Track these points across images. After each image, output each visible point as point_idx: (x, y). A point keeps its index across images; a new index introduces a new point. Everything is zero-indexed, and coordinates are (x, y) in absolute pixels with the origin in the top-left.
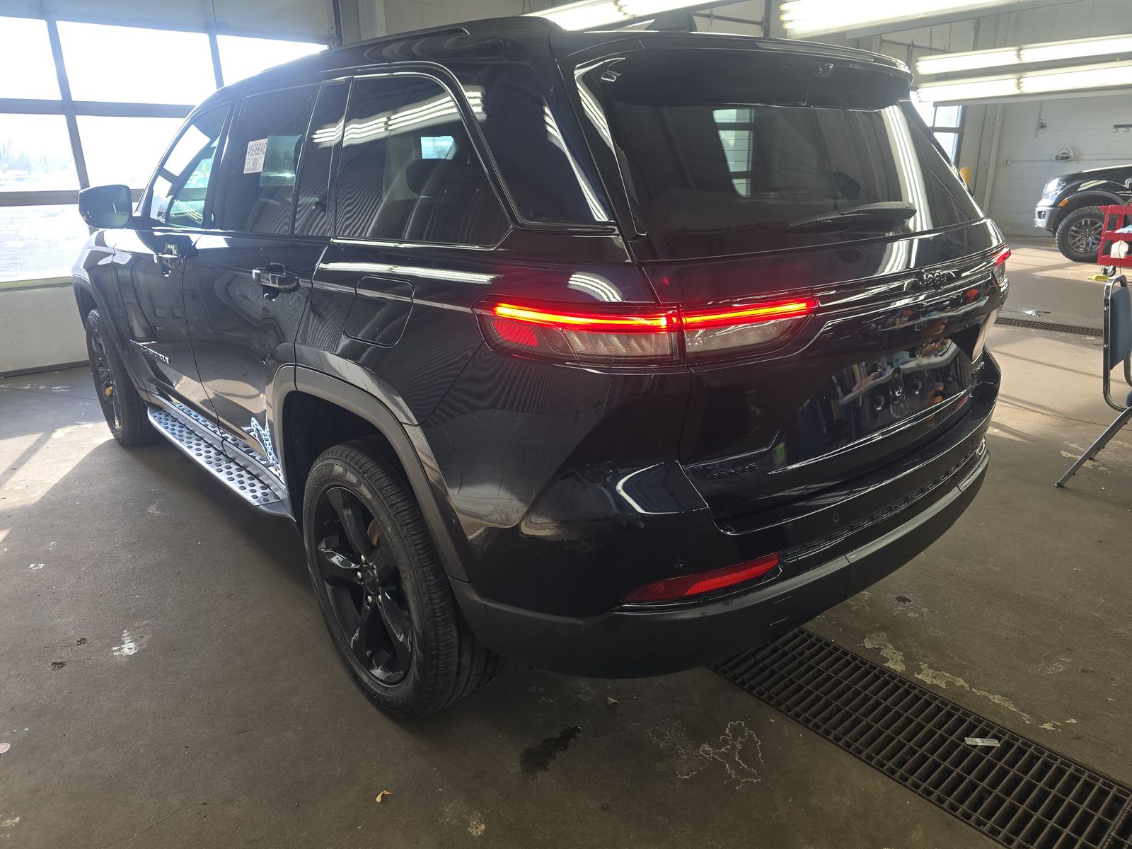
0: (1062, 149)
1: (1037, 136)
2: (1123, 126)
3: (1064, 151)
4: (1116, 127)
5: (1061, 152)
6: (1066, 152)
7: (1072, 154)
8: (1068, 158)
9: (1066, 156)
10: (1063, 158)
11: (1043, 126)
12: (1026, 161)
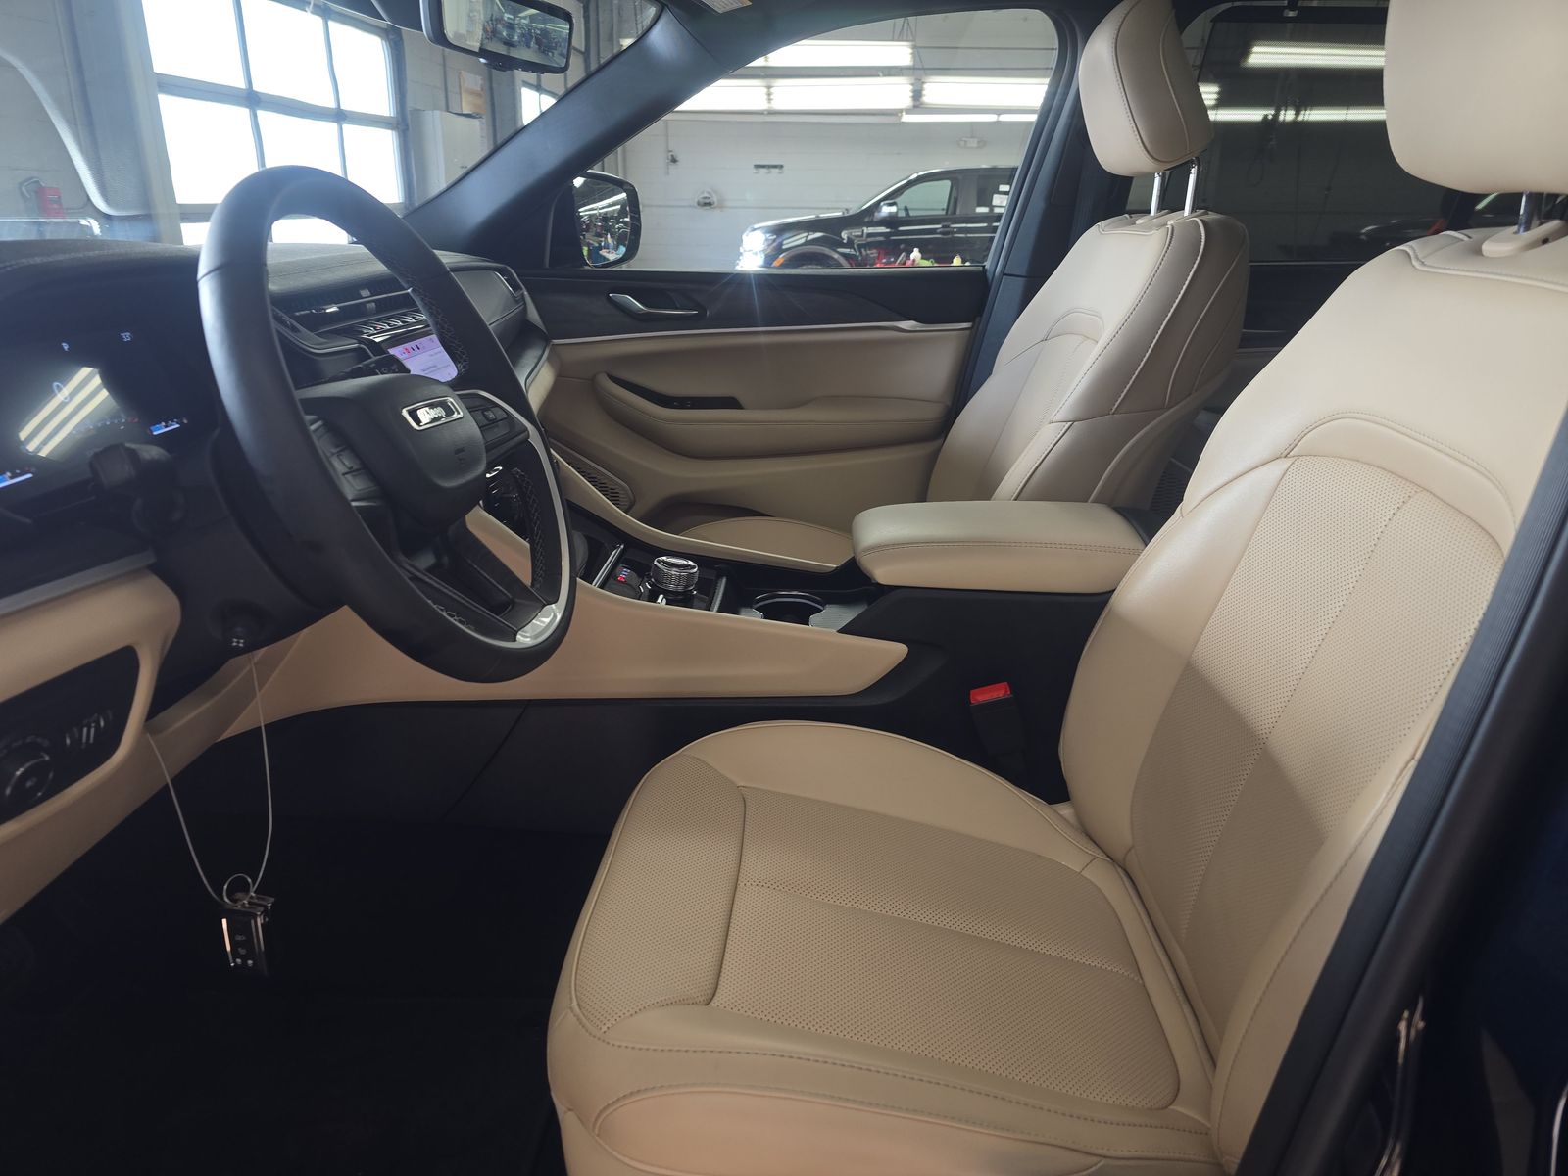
0: (703, 193)
1: (668, 174)
2: (763, 166)
3: (706, 195)
4: (757, 166)
5: (702, 196)
6: (707, 195)
7: (715, 199)
8: (710, 204)
9: (707, 201)
10: (705, 204)
11: (674, 160)
12: (660, 206)
